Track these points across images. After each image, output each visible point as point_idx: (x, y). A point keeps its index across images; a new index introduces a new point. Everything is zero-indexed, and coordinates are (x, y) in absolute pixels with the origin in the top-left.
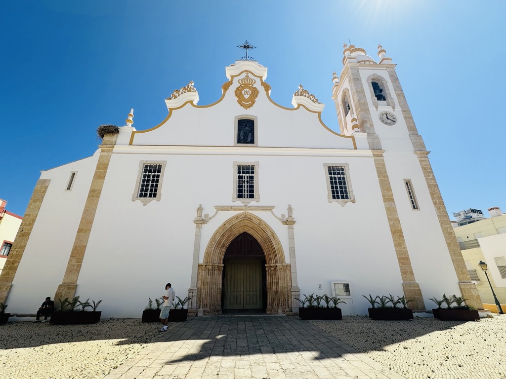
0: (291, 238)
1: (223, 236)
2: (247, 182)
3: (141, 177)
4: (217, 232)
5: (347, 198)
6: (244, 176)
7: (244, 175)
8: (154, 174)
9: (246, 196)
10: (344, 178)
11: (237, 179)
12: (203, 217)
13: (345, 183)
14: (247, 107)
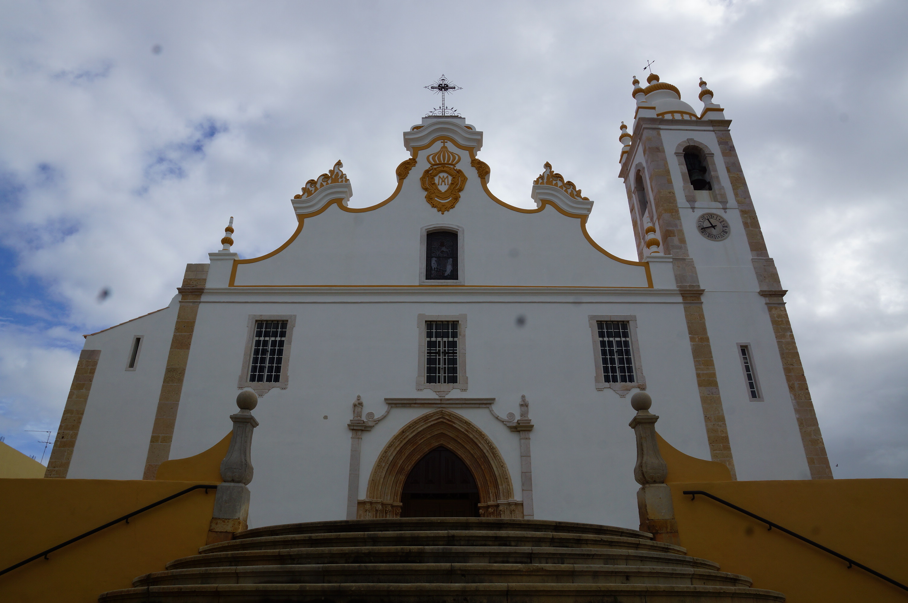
0: (525, 456)
1: (400, 452)
2: (445, 353)
3: (252, 346)
4: (390, 445)
5: (631, 380)
6: (439, 342)
7: (439, 339)
8: (273, 339)
9: (442, 379)
10: (626, 343)
11: (425, 349)
12: (364, 418)
13: (628, 352)
14: (443, 209)
